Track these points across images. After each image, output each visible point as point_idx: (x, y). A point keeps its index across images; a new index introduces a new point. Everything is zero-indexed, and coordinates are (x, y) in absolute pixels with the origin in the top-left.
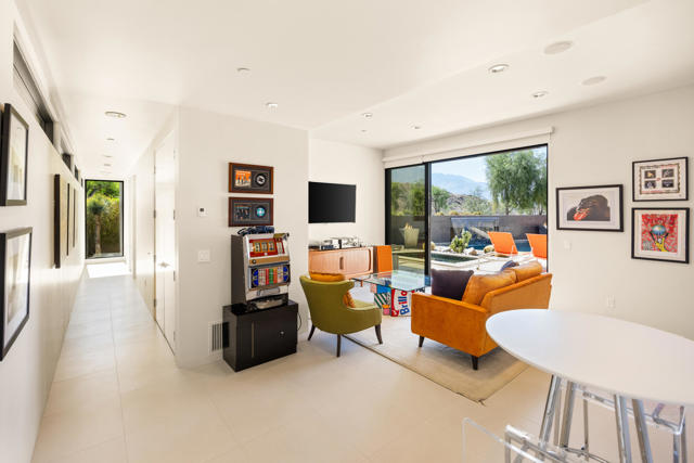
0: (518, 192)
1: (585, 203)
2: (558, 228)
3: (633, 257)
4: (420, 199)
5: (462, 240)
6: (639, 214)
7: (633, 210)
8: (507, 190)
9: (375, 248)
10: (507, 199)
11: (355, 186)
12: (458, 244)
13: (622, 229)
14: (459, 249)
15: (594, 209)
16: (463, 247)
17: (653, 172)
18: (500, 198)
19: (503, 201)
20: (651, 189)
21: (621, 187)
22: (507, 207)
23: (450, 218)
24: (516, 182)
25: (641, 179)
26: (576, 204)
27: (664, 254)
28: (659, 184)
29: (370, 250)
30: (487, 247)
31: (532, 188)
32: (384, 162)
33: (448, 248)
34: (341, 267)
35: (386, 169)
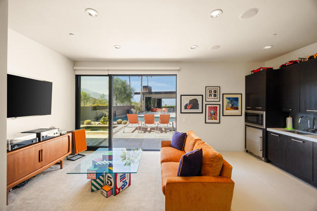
0: (121, 97)
1: (191, 101)
2: (181, 113)
3: (206, 123)
6: (207, 106)
7: (206, 105)
8: (116, 96)
9: (73, 133)
10: (116, 99)
11: (52, 84)
13: (202, 113)
14: (105, 122)
15: (194, 104)
17: (211, 91)
20: (211, 97)
21: (202, 95)
22: (116, 102)
25: (208, 93)
26: (188, 102)
27: (214, 121)
28: (213, 95)
29: (69, 136)
30: (118, 120)
31: (125, 95)
32: (75, 70)
33: (99, 122)
34: (40, 160)
35: (76, 75)
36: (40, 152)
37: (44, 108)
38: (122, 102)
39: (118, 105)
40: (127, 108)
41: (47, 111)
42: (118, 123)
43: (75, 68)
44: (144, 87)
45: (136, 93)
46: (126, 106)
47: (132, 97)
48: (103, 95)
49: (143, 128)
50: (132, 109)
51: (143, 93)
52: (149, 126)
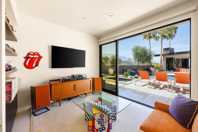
0: (142, 59)
4: (114, 61)
5: (127, 73)
8: (138, 58)
9: (93, 79)
10: (138, 60)
11: (85, 51)
12: (126, 75)
14: (126, 76)
16: (128, 75)
18: (136, 61)
19: (137, 61)
22: (138, 63)
23: (123, 66)
24: (141, 56)
29: (90, 80)
30: (136, 75)
31: (145, 58)
32: (99, 42)
33: (123, 76)
34: (75, 90)
35: (100, 45)
36: (75, 86)
37: (82, 64)
38: (143, 63)
39: (140, 65)
40: (147, 67)
41: (83, 66)
42: (136, 78)
43: (99, 41)
44: (164, 49)
45: (156, 56)
46: (147, 66)
47: (151, 59)
48: (130, 58)
49: (153, 84)
50: (151, 68)
51: (163, 55)
52: (163, 83)
